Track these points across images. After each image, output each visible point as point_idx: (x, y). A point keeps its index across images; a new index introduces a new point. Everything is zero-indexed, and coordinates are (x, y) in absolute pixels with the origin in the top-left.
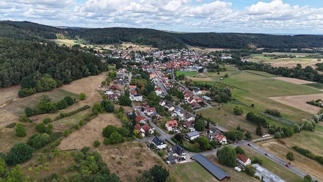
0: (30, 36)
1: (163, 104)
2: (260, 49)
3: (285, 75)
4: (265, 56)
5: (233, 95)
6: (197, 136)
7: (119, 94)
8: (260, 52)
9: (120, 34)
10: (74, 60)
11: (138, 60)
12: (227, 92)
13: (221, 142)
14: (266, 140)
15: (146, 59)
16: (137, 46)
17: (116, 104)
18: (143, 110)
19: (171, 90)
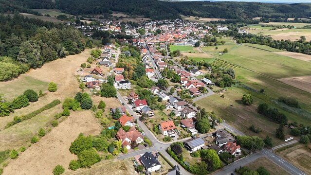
0: (11, 5)
1: (156, 91)
2: (256, 19)
3: (290, 50)
4: (263, 26)
5: (236, 76)
6: (202, 146)
7: (102, 81)
8: (256, 23)
9: (110, 3)
10: (47, 36)
11: (128, 33)
12: (231, 73)
13: (233, 154)
14: (291, 146)
15: (138, 31)
16: (128, 16)
17: (97, 95)
18: (130, 103)
19: (164, 71)
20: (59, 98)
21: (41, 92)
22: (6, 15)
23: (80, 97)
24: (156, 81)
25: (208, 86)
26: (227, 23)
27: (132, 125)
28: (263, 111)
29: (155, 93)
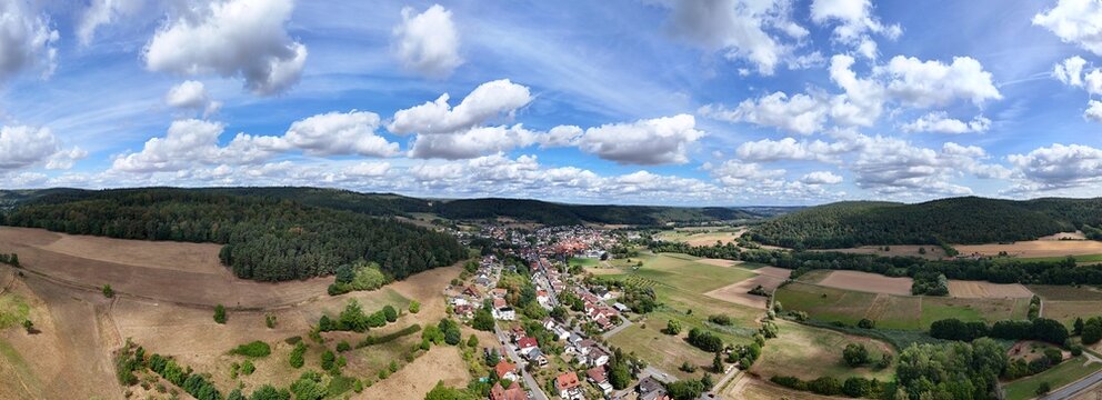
1: (550, 325)
2: (670, 224)
3: (710, 256)
4: (678, 232)
5: (658, 297)
7: (477, 305)
8: (671, 228)
9: (496, 207)
11: (515, 242)
12: (651, 294)
15: (527, 240)
16: (517, 222)
17: (468, 325)
18: (513, 342)
19: (562, 294)
20: (420, 323)
21: (400, 311)
22: (382, 218)
23: (445, 325)
24: (551, 309)
25: (622, 314)
26: (638, 229)
27: (514, 378)
28: (694, 340)
29: (549, 327)
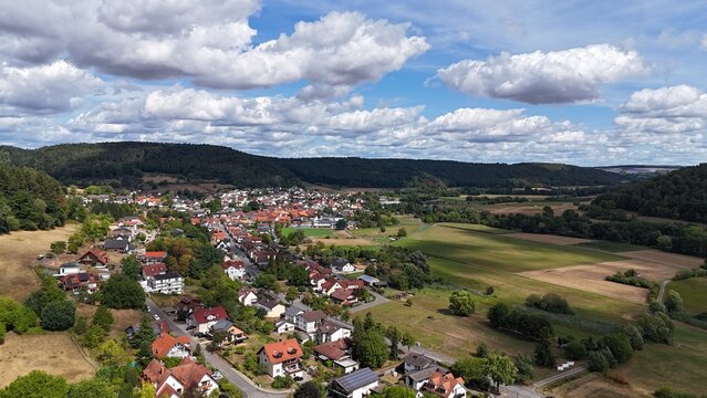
5: (432, 269)
9: (138, 156)
11: (181, 209)
12: (419, 262)
15: (204, 206)
16: (182, 181)
19: (270, 265)
25: (374, 290)
